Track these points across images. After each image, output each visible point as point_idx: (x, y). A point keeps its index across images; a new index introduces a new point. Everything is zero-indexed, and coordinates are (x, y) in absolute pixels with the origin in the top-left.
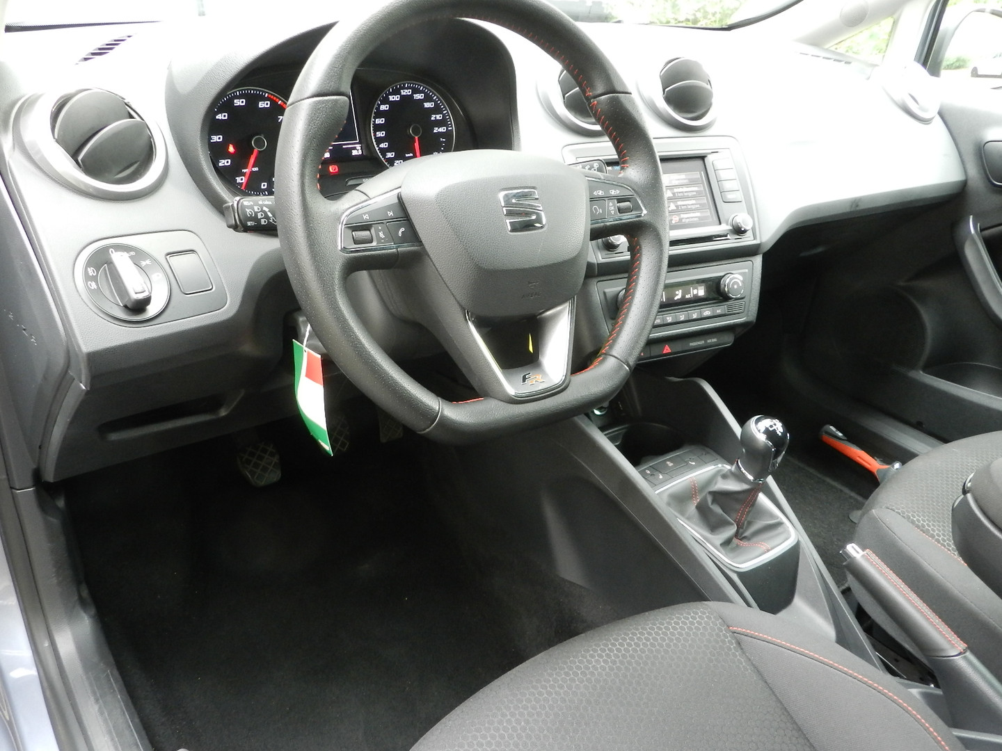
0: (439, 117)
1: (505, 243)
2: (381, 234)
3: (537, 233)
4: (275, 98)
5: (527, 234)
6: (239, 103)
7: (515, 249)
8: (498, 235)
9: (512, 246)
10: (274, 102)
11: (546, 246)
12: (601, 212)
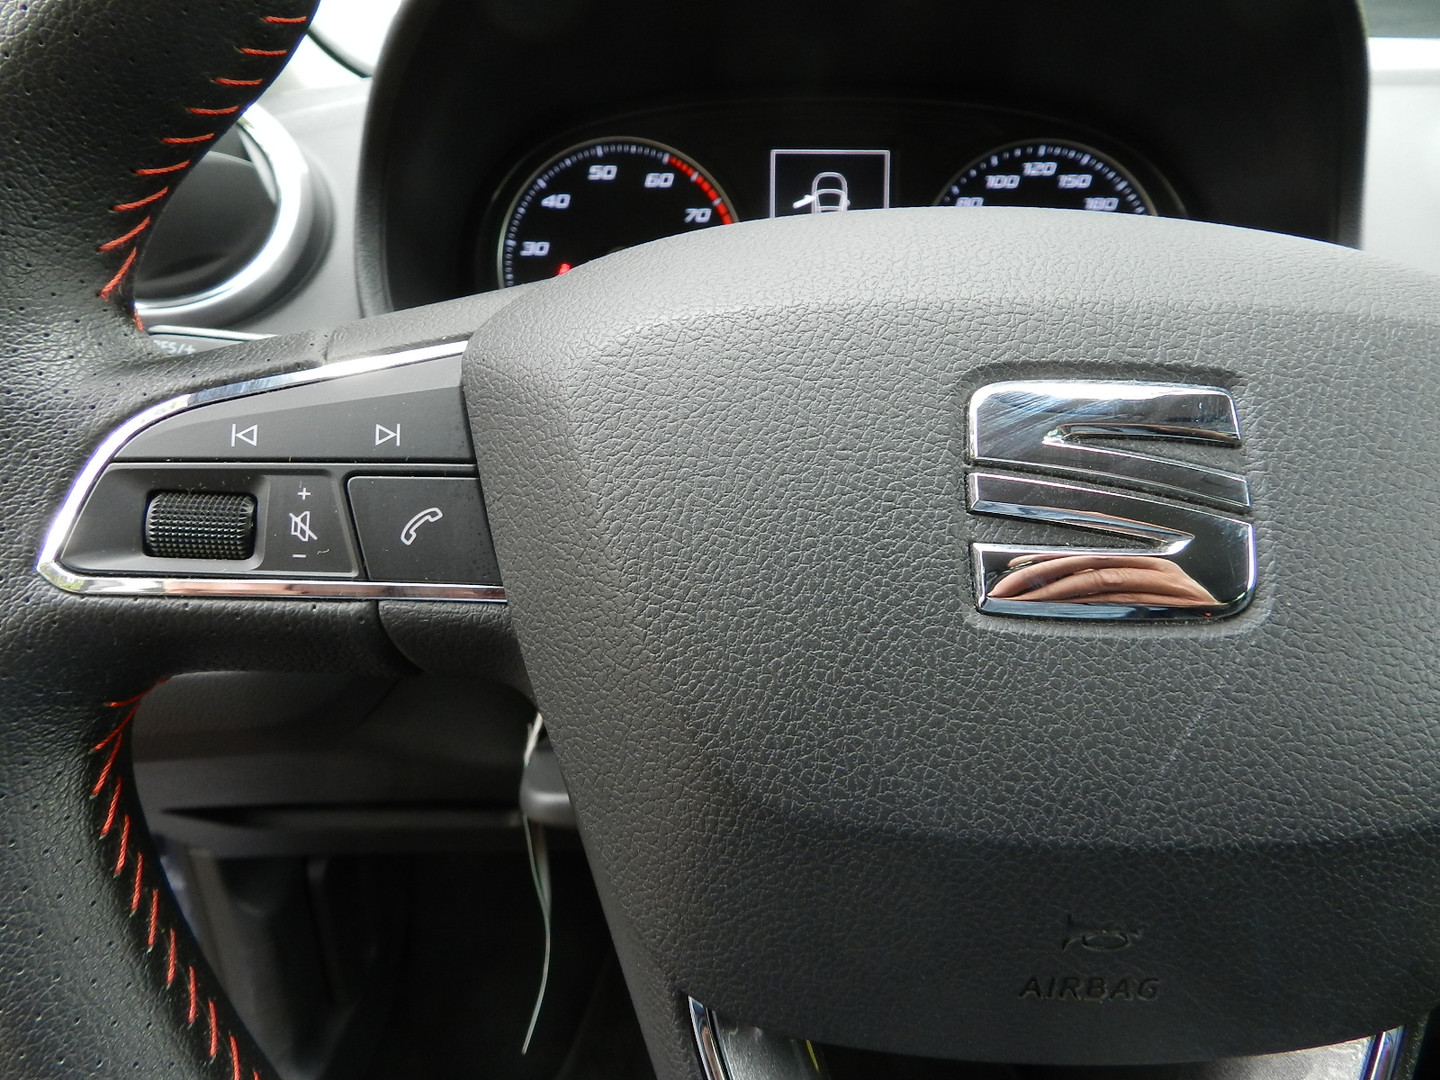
1: (930, 674)
2: (301, 526)
3: (1177, 641)
4: (684, 167)
5: (1105, 641)
6: (600, 173)
7: (993, 720)
8: (888, 623)
9: (972, 697)
10: (681, 178)
11: (1231, 728)
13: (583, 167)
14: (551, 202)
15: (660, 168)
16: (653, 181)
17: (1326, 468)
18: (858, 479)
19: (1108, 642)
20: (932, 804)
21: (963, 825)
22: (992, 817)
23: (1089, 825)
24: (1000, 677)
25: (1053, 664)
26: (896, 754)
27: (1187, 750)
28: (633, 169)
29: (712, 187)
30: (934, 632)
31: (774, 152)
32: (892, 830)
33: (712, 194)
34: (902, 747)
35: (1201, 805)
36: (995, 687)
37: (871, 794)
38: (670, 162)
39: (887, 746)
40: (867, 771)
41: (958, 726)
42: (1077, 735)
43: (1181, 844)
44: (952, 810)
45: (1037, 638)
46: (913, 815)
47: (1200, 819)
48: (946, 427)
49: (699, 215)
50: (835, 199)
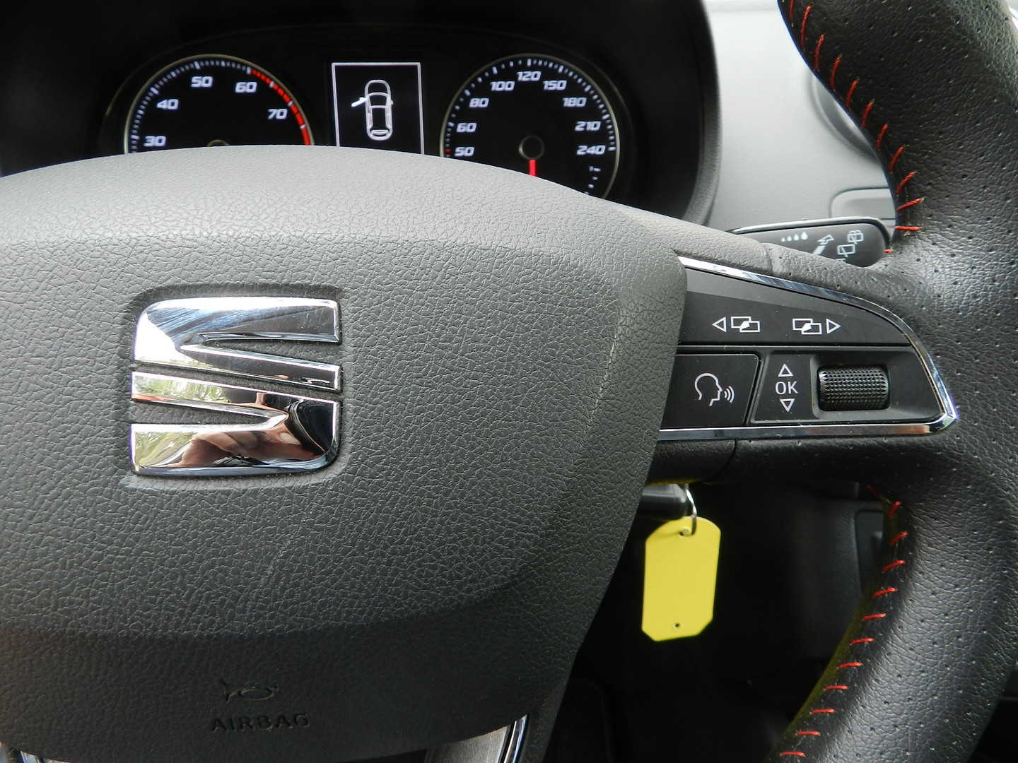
0: (593, 126)
1: (93, 523)
3: (276, 489)
4: (263, 77)
5: (223, 492)
6: (199, 82)
7: (138, 554)
8: (64, 487)
9: (124, 537)
10: (262, 86)
11: (314, 548)
12: (730, 395)
13: (186, 78)
14: (164, 105)
15: (247, 78)
16: (241, 88)
17: (400, 358)
18: (47, 379)
19: (228, 493)
20: (98, 614)
21: (121, 628)
22: (142, 621)
23: (212, 622)
24: (144, 522)
25: (185, 510)
26: (69, 581)
27: (282, 565)
28: (226, 79)
29: (285, 92)
30: (97, 492)
31: (334, 65)
32: (73, 633)
33: (285, 97)
34: (73, 576)
35: (292, 603)
36: (141, 530)
37: (55, 609)
38: (252, 73)
39: (63, 575)
40: (49, 596)
41: (113, 559)
42: (201, 560)
43: (279, 630)
44: (112, 617)
45: (174, 493)
46: (85, 622)
47: (293, 612)
48: (117, 337)
49: (278, 114)
50: (382, 101)
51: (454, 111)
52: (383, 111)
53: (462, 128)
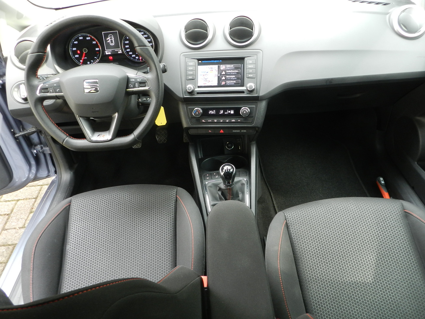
2: (51, 91)
4: (91, 36)
6: (81, 38)
10: (91, 38)
12: (132, 86)
13: (78, 38)
14: (75, 43)
16: (87, 38)
23: (91, 103)
24: (86, 96)
28: (85, 37)
29: (95, 38)
30: (83, 94)
31: (103, 33)
38: (89, 36)
42: (90, 99)
45: (88, 94)
48: (83, 83)
49: (94, 42)
50: (112, 38)
51: (124, 39)
52: (112, 40)
53: (126, 42)
